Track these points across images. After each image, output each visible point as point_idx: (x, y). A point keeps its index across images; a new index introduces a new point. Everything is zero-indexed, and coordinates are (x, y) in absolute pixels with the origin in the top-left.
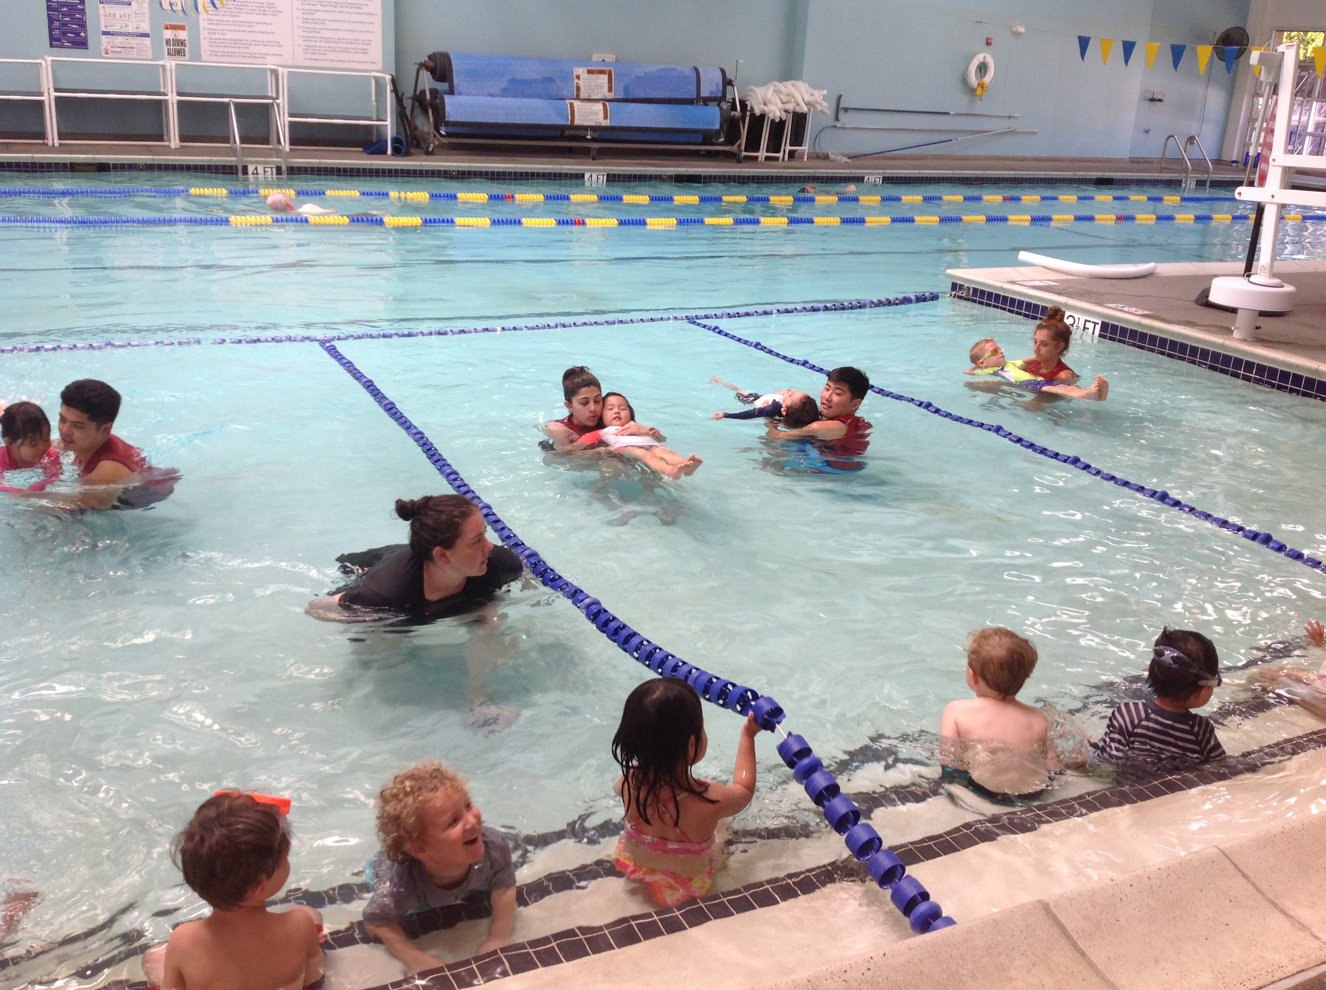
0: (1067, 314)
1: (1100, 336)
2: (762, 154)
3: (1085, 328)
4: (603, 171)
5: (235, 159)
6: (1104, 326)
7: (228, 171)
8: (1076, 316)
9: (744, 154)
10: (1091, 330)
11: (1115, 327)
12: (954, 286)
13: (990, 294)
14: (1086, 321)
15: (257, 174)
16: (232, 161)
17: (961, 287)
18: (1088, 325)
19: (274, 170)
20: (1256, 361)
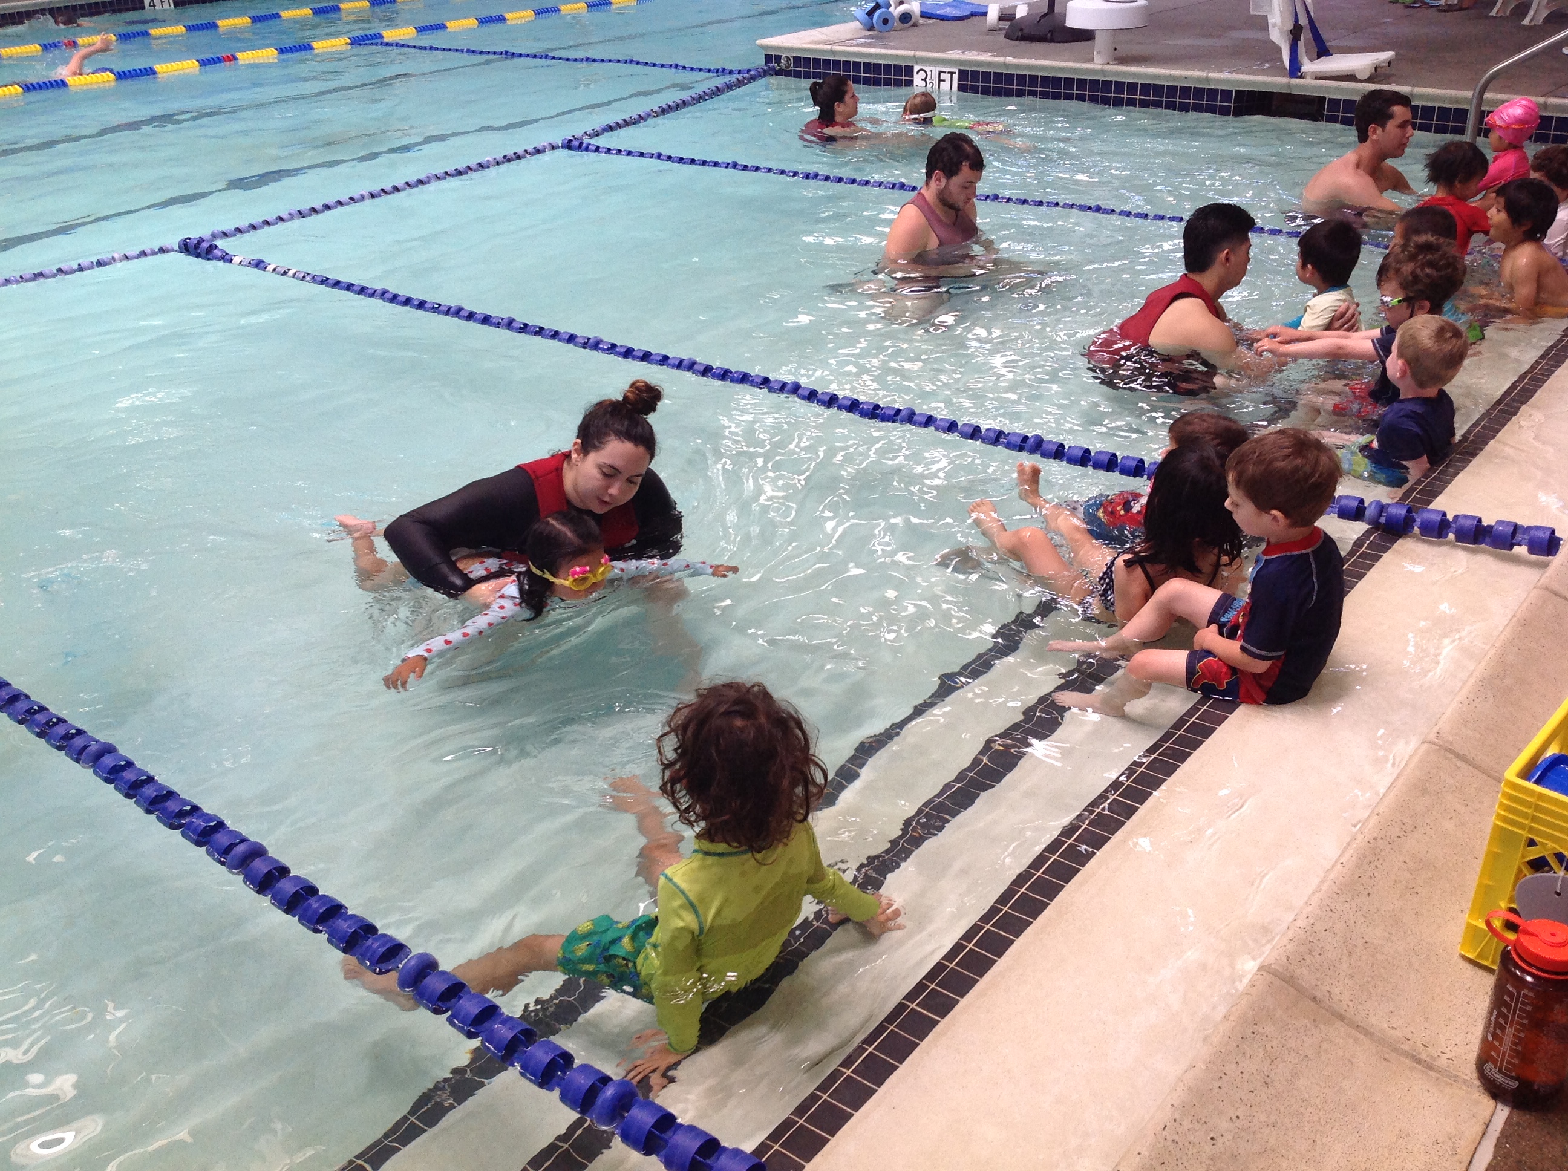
0: (916, 69)
1: (961, 88)
3: (940, 80)
6: (963, 74)
8: (928, 69)
10: (948, 83)
11: (975, 73)
12: (768, 58)
13: (817, 61)
14: (940, 72)
17: (778, 58)
18: (943, 76)
20: (1139, 81)
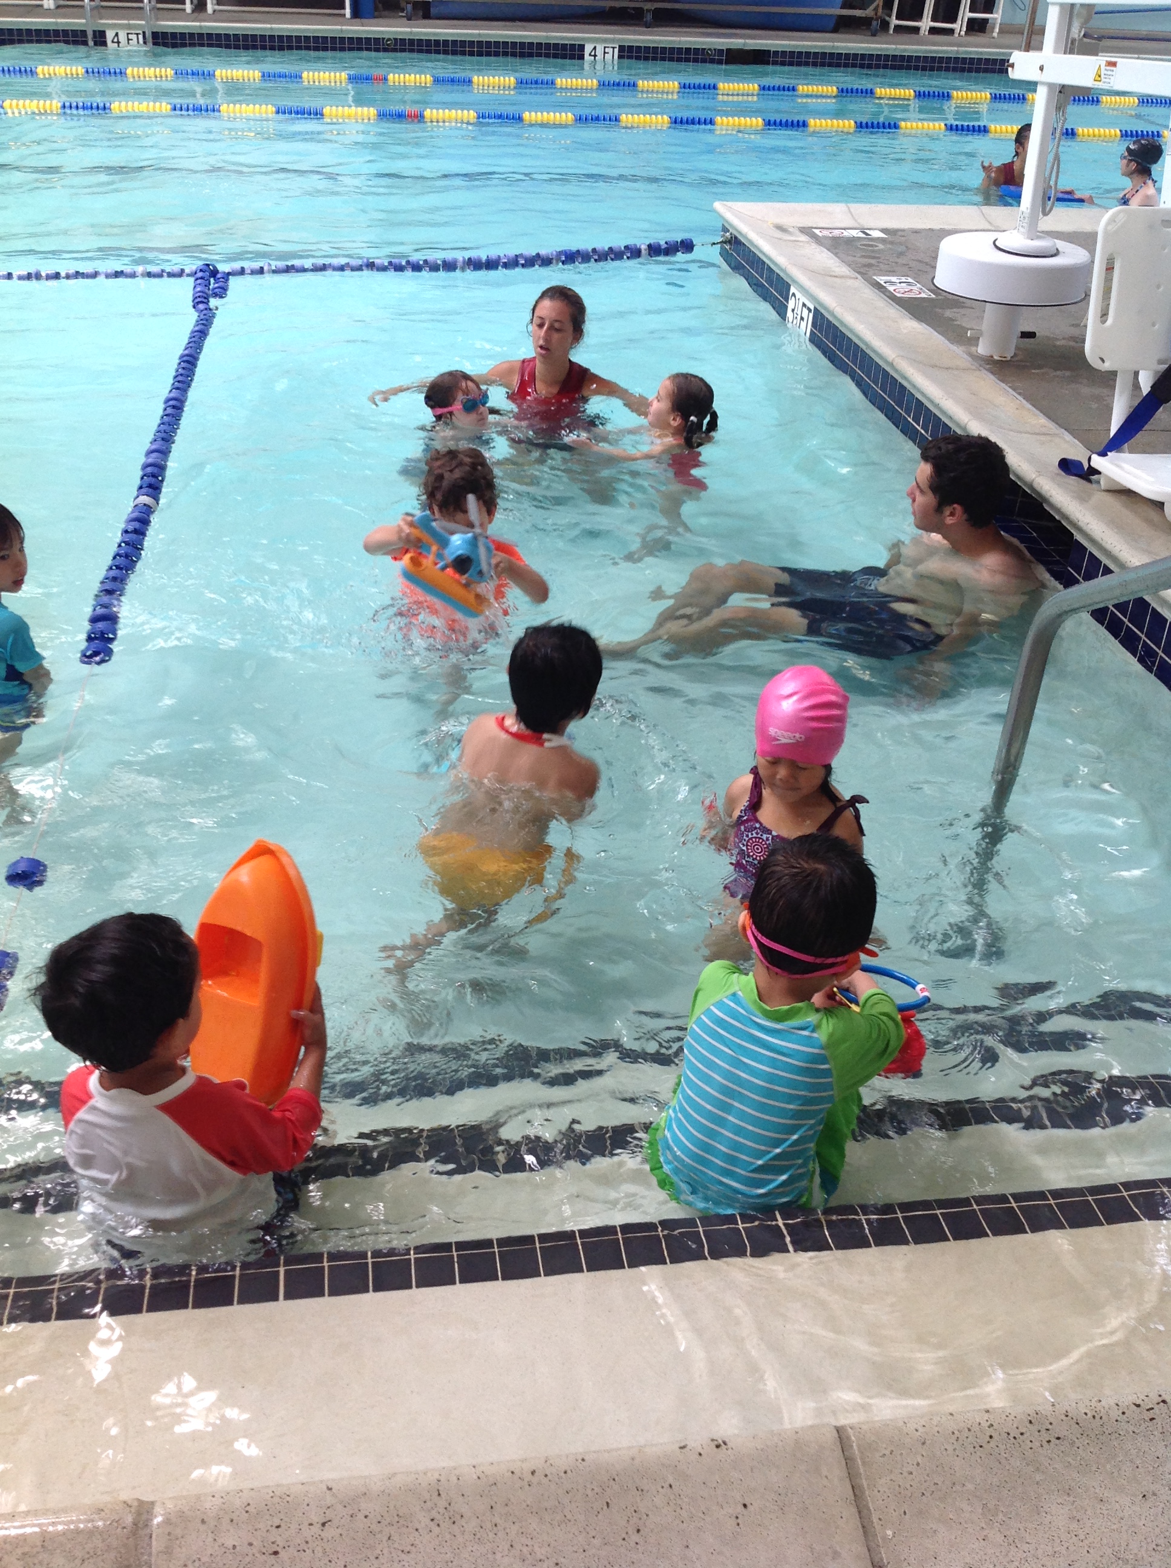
1: (811, 337)
2: (926, 23)
3: (802, 319)
4: (613, 41)
5: (84, 21)
6: (815, 316)
7: (74, 38)
8: (798, 295)
9: (894, 22)
10: (805, 324)
11: (823, 320)
13: (744, 248)
14: (804, 305)
15: (118, 42)
16: (81, 24)
18: (804, 312)
19: (141, 37)
